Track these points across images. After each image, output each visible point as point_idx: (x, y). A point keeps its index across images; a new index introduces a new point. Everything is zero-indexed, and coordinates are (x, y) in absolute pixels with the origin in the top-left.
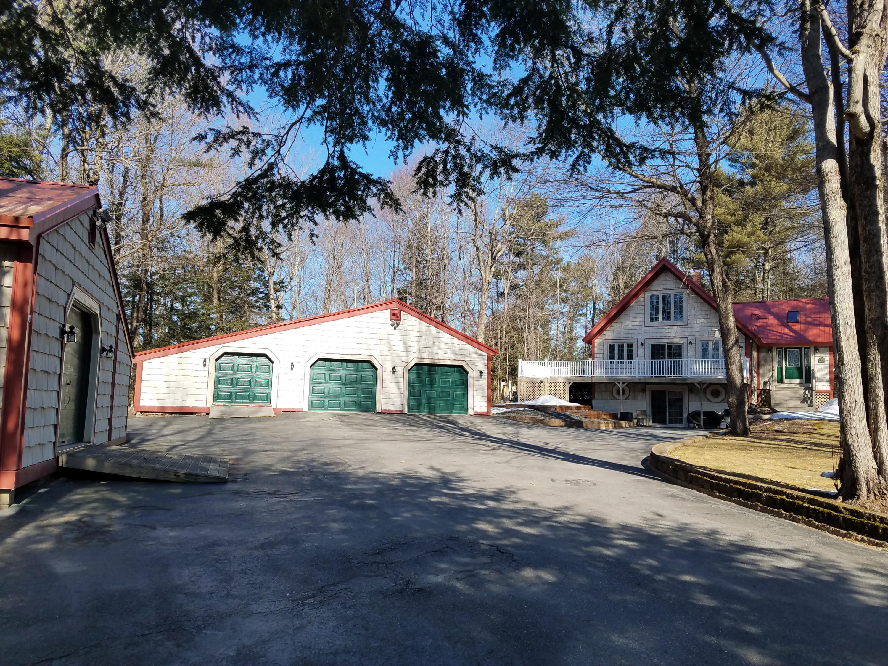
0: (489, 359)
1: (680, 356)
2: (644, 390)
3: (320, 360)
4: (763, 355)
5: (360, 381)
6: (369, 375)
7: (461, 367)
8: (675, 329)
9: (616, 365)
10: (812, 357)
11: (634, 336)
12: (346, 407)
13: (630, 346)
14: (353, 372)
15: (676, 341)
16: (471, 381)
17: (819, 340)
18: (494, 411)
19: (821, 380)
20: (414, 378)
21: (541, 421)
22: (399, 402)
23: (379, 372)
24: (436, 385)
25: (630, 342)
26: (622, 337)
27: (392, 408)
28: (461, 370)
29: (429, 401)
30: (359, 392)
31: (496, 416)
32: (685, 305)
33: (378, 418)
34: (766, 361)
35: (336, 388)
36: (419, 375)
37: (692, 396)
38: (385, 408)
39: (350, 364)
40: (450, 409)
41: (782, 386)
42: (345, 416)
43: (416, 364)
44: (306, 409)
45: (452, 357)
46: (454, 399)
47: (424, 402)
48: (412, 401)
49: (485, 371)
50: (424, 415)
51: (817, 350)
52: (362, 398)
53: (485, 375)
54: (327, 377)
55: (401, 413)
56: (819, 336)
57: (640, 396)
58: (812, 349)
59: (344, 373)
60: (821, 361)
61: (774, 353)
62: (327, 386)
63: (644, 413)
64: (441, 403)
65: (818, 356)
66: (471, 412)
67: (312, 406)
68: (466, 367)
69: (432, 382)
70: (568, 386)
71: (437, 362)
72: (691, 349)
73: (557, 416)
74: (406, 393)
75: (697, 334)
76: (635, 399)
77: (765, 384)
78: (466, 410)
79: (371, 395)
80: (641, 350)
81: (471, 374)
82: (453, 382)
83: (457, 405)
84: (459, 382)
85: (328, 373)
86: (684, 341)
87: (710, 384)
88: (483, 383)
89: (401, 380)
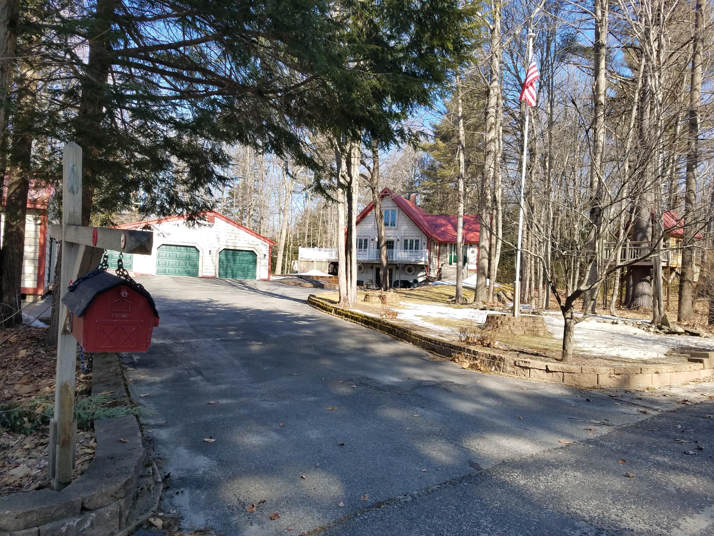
0: (270, 247)
1: (392, 247)
2: (372, 268)
3: (163, 245)
4: (442, 248)
5: (189, 258)
6: (194, 255)
7: (253, 251)
8: (391, 231)
9: (362, 252)
10: (468, 250)
11: (368, 235)
12: (180, 273)
13: (366, 240)
14: (184, 253)
15: (391, 238)
16: (258, 260)
17: (473, 240)
18: (272, 278)
19: (472, 264)
20: (223, 257)
21: (299, 284)
22: (214, 271)
23: (201, 253)
24: (237, 261)
25: (366, 238)
26: (362, 235)
27: (209, 275)
28: (252, 253)
29: (232, 271)
30: (188, 265)
31: (274, 281)
32: (397, 217)
33: (199, 280)
34: (443, 251)
35: (173, 262)
36: (226, 255)
37: (398, 272)
38: (205, 274)
39: (182, 248)
40: (246, 276)
41: (451, 266)
42: (178, 278)
43: (224, 249)
44: (154, 273)
45: (249, 246)
46: (248, 270)
47: (229, 272)
48: (221, 271)
49: (268, 255)
50: (229, 279)
51: (471, 246)
52: (190, 269)
53: (267, 257)
54: (168, 255)
55: (214, 278)
56: (473, 237)
57: (370, 271)
58: (469, 245)
59: (178, 253)
60: (473, 252)
61: (448, 247)
62: (167, 261)
63: (371, 281)
64: (240, 273)
65: (471, 249)
66: (258, 278)
67: (158, 272)
68: (256, 252)
69: (235, 260)
70: (328, 264)
71: (237, 248)
72: (399, 243)
73: (311, 282)
74: (218, 266)
75: (402, 235)
76: (367, 273)
77: (442, 265)
78: (254, 277)
79: (196, 266)
80: (372, 244)
81: (258, 256)
82: (247, 261)
83: (250, 274)
84: (252, 260)
85: (168, 253)
86: (395, 239)
87: (406, 265)
88: (266, 261)
89: (214, 259)
